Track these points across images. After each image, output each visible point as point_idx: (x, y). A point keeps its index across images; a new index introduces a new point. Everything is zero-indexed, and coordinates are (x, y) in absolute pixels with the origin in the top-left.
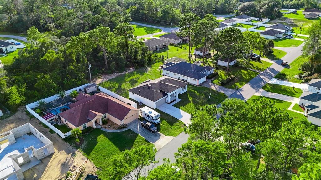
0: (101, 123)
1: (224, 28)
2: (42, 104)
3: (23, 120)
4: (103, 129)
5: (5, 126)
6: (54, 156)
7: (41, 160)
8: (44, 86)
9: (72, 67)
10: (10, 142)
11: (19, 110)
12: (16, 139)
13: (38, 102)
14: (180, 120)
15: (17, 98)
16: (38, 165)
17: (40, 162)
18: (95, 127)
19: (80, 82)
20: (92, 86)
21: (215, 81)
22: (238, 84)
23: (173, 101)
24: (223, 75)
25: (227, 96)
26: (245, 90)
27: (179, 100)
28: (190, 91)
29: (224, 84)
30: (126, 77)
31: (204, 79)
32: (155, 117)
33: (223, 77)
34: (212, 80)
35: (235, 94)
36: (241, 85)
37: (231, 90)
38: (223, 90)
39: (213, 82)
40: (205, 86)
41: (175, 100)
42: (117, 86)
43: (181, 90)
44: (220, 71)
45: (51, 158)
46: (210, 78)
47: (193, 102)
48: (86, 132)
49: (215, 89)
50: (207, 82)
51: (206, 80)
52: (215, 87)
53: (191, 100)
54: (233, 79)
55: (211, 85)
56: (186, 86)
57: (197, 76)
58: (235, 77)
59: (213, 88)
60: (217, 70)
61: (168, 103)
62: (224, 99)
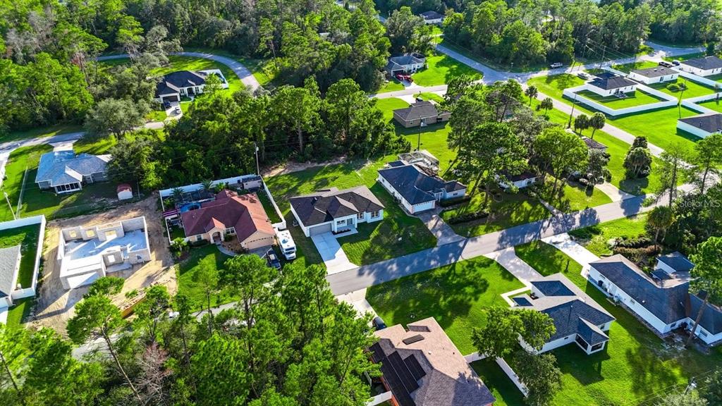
0: (223, 239)
1: (622, 89)
2: (177, 193)
3: (149, 209)
4: (220, 248)
5: (128, 212)
6: (147, 265)
7: (133, 265)
8: (192, 168)
9: (239, 145)
10: (118, 235)
11: (152, 195)
12: (125, 233)
13: (173, 189)
14: (325, 262)
15: (152, 179)
16: (127, 269)
17: (131, 266)
18: (212, 241)
19: (241, 171)
20: (254, 179)
21: (448, 213)
22: (482, 228)
23: (345, 231)
24: (477, 203)
25: (437, 245)
26: (481, 243)
27: (354, 231)
28: (387, 222)
29: (453, 223)
30: (319, 173)
31: (430, 205)
32: (286, 250)
33: (472, 208)
34: (447, 208)
35: (455, 244)
36: (486, 231)
37: (457, 235)
38: (443, 233)
39: (444, 214)
40: (421, 218)
41: (349, 230)
42: (293, 186)
43: (368, 217)
44: (482, 195)
45: (143, 266)
46: (443, 204)
47: (373, 241)
48: (198, 246)
49: (430, 227)
50: (432, 212)
51: (434, 207)
52: (436, 223)
53: (372, 236)
54: (481, 217)
55: (432, 219)
56: (381, 212)
57: (414, 197)
58: (488, 214)
59: (431, 224)
60: (480, 191)
61: (334, 233)
62: (427, 248)
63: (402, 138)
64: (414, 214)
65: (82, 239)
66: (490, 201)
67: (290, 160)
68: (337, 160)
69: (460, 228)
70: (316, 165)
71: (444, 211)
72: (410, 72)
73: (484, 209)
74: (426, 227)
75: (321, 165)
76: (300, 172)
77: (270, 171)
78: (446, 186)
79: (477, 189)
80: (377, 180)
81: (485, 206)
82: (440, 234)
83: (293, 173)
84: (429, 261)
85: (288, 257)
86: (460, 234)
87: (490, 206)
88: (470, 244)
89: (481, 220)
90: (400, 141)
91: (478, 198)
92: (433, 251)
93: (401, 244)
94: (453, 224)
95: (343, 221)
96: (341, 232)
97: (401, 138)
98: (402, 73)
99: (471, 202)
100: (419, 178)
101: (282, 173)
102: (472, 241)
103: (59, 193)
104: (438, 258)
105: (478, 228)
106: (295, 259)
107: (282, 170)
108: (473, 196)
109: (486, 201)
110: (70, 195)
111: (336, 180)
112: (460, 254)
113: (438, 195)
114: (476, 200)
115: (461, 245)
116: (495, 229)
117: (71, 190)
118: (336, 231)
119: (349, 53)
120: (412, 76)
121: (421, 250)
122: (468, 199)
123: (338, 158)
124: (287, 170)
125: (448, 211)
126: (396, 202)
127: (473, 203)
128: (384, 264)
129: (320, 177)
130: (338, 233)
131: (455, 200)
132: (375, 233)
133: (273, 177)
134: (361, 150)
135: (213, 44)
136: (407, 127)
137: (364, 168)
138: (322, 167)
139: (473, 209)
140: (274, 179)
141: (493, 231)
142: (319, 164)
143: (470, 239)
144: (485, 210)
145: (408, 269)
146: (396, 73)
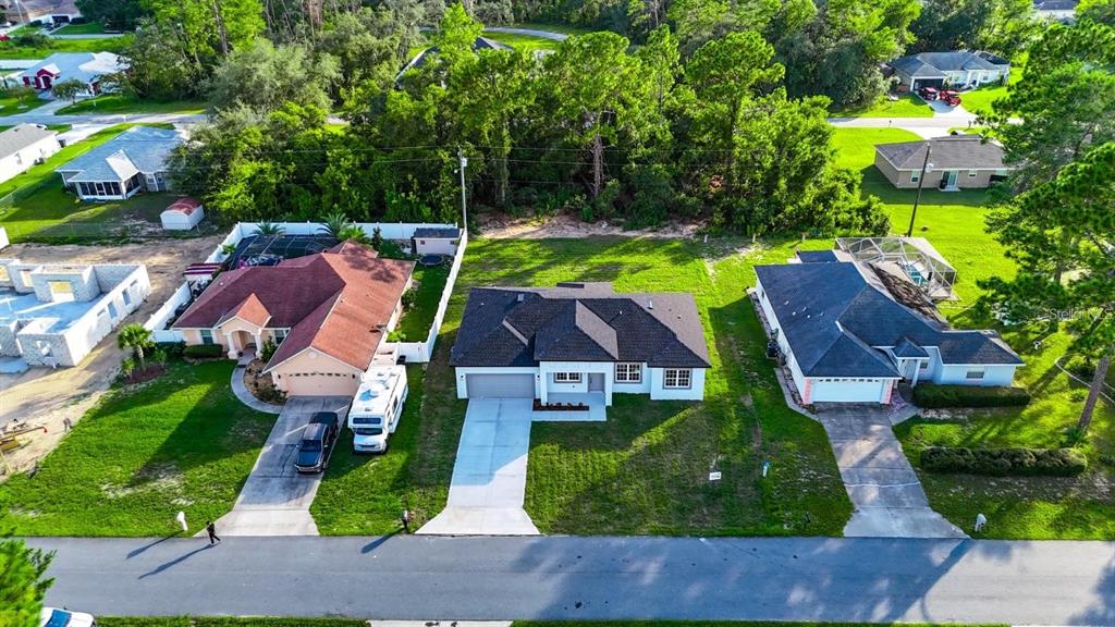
0: (259, 353)
2: (264, 232)
4: (236, 374)
7: (31, 368)
13: (262, 225)
15: (232, 194)
17: (25, 369)
18: (232, 354)
20: (442, 233)
21: (928, 428)
22: (1046, 511)
23: (570, 408)
24: (1049, 422)
25: (847, 531)
26: (1023, 569)
27: (598, 414)
28: (713, 409)
29: (935, 468)
30: (610, 251)
31: (875, 390)
32: (356, 421)
33: (1027, 433)
34: (932, 414)
35: (916, 546)
36: (1059, 527)
37: (936, 516)
38: (883, 493)
39: (915, 430)
40: (828, 424)
41: (581, 408)
42: (527, 267)
43: (653, 382)
44: (1076, 399)
45: (47, 374)
46: (922, 396)
47: (633, 459)
48: (196, 356)
49: (844, 463)
50: (873, 414)
51: (885, 400)
52: (873, 455)
53: (640, 443)
54: (1051, 472)
55: (866, 434)
56: (698, 375)
57: (820, 354)
58: (1080, 468)
59: (853, 453)
60: (1073, 385)
61: (537, 406)
62: (802, 531)
63: (870, 204)
64: (812, 408)
65: (13, 288)
66: (1103, 425)
67: (567, 213)
68: (675, 230)
69: (956, 491)
70: (617, 231)
71: (916, 420)
72: (958, 87)
73: (1070, 444)
74: (830, 459)
75: (629, 234)
76: (571, 240)
77: (503, 227)
78: (947, 342)
79: (1063, 377)
80: (750, 291)
81: (1074, 437)
82: (872, 492)
83: (552, 240)
84: (788, 585)
85: (360, 441)
86: (949, 512)
87: (1097, 440)
88: (976, 565)
89: (1046, 484)
90: (864, 211)
91: (1059, 407)
92: (820, 550)
93: (719, 495)
94: (930, 470)
95: (575, 377)
96: (559, 407)
97: (868, 207)
98: (938, 84)
99: (1026, 413)
100: (859, 299)
101: (527, 237)
102: (988, 552)
103: (85, 197)
104: (827, 582)
105: (1028, 508)
106: (379, 453)
107: (533, 229)
108: (1039, 394)
109: (1085, 420)
110: (100, 205)
111: (641, 274)
112: (919, 592)
113: (909, 367)
114: (1049, 410)
115: (938, 556)
116: (1098, 531)
117: (107, 197)
118: (544, 402)
119: (808, 20)
120: (962, 95)
121: (779, 535)
122: (1018, 401)
123: (680, 227)
124: (541, 232)
125: (932, 421)
126: (770, 358)
127: (1035, 417)
128: (622, 550)
129: (607, 259)
130: (549, 408)
131: (966, 393)
132: (657, 435)
133: (499, 241)
134: (743, 213)
135: (575, 18)
136: (899, 185)
137: (733, 256)
138: (628, 239)
139: (1027, 438)
140: (499, 245)
141: (1087, 535)
142: (624, 231)
143: (980, 545)
144: (1074, 453)
145: (694, 591)
146: (924, 83)
